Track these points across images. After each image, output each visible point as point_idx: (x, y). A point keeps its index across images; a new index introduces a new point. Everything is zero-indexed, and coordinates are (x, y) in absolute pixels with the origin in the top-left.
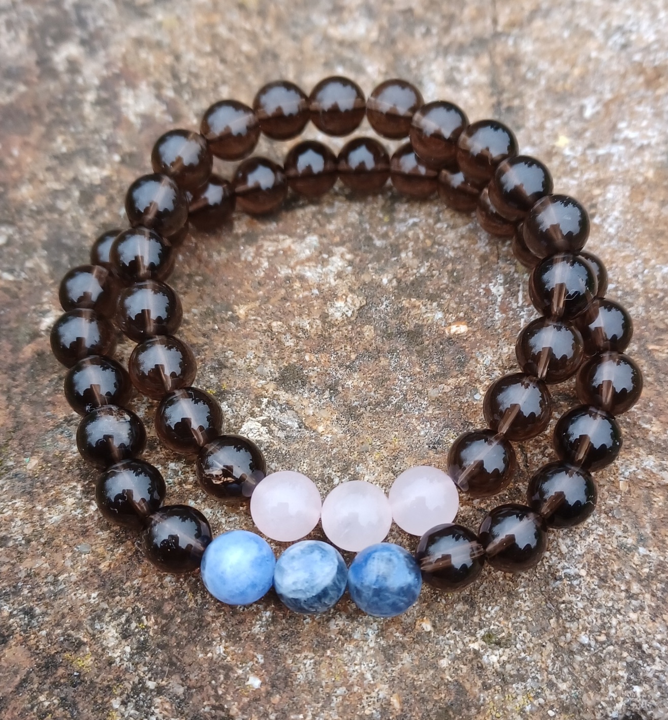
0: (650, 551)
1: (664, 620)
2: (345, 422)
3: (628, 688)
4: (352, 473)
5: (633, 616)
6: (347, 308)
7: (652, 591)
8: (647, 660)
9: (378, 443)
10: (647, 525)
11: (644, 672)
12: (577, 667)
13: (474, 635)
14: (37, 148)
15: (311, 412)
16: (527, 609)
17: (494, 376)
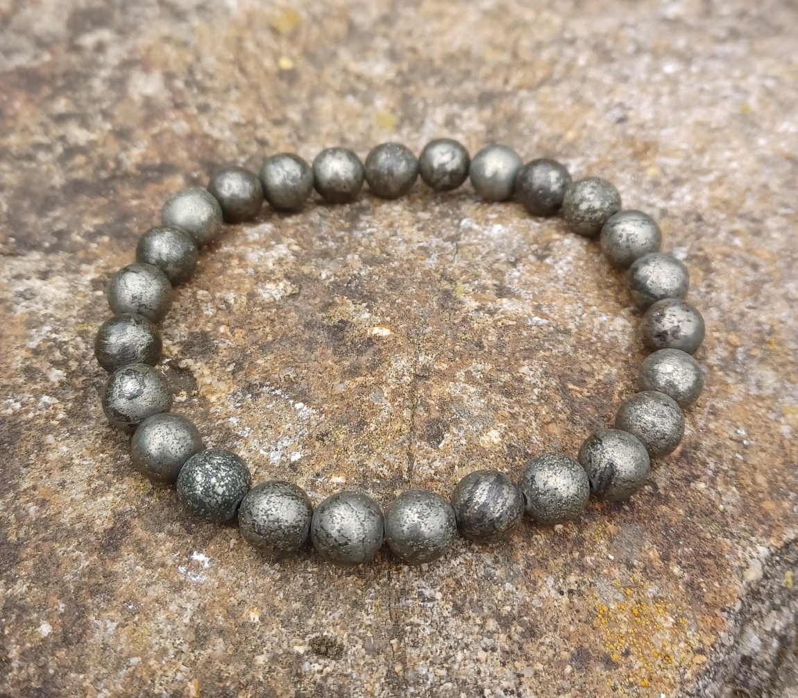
0: (517, 589)
1: (515, 667)
5: (482, 655)
6: (276, 292)
7: (510, 632)
14: (40, 105)
15: (209, 381)
16: (369, 622)
17: (402, 381)
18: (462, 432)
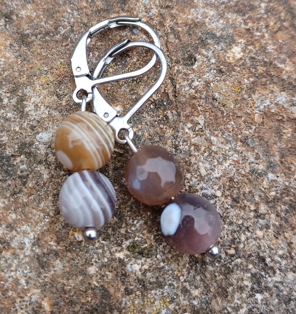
0: (278, 177)
1: (285, 238)
2: (17, 48)
3: (251, 296)
4: (20, 95)
5: (260, 233)
7: (277, 211)
8: (269, 271)
9: (46, 69)
10: (277, 153)
11: (266, 282)
12: (208, 276)
13: (120, 245)
17: (151, 14)
18: (211, 52)
